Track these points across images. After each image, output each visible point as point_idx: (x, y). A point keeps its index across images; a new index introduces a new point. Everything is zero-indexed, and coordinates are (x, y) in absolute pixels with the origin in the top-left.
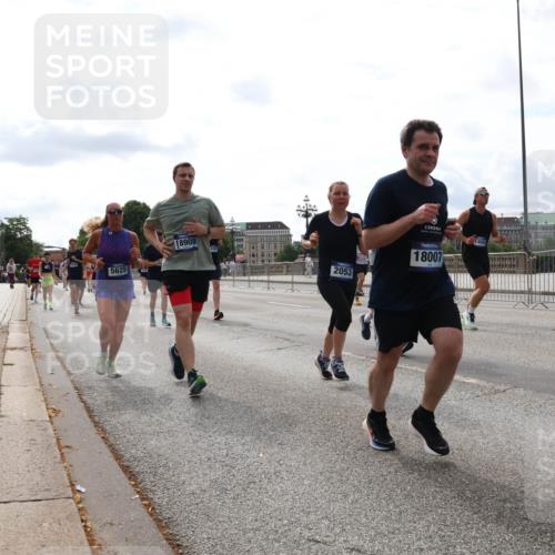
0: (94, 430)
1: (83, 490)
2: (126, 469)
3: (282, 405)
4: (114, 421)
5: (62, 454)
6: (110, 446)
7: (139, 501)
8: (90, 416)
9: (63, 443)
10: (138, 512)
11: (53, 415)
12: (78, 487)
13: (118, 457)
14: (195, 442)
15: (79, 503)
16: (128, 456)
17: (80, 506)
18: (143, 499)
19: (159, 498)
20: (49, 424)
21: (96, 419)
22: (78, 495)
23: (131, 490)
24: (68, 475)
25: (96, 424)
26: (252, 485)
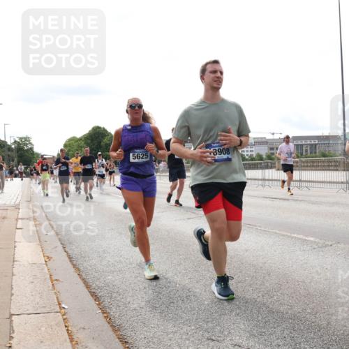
0: (73, 270)
1: (66, 307)
2: (93, 294)
3: (191, 254)
4: (85, 264)
5: (53, 285)
6: (83, 279)
7: (101, 314)
8: (71, 261)
9: (54, 278)
10: (100, 321)
11: (47, 260)
12: (63, 306)
13: (88, 287)
14: (136, 277)
15: (63, 315)
16: (94, 285)
17: (65, 317)
18: (103, 313)
19: (113, 312)
20: (45, 266)
21: (75, 262)
22: (63, 311)
23: (96, 307)
24: (57, 298)
25: (74, 266)
26: (172, 305)
